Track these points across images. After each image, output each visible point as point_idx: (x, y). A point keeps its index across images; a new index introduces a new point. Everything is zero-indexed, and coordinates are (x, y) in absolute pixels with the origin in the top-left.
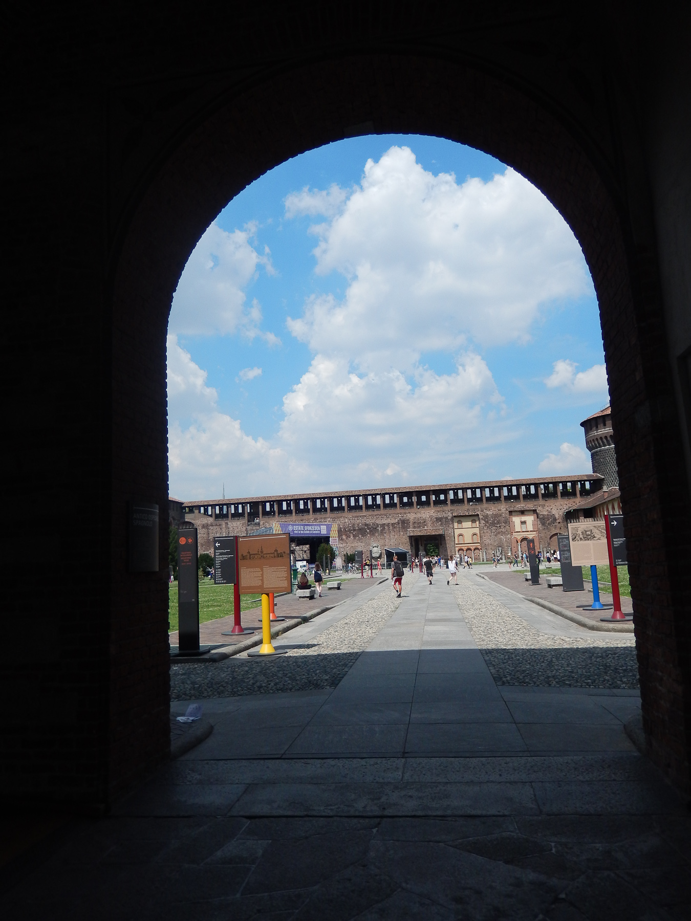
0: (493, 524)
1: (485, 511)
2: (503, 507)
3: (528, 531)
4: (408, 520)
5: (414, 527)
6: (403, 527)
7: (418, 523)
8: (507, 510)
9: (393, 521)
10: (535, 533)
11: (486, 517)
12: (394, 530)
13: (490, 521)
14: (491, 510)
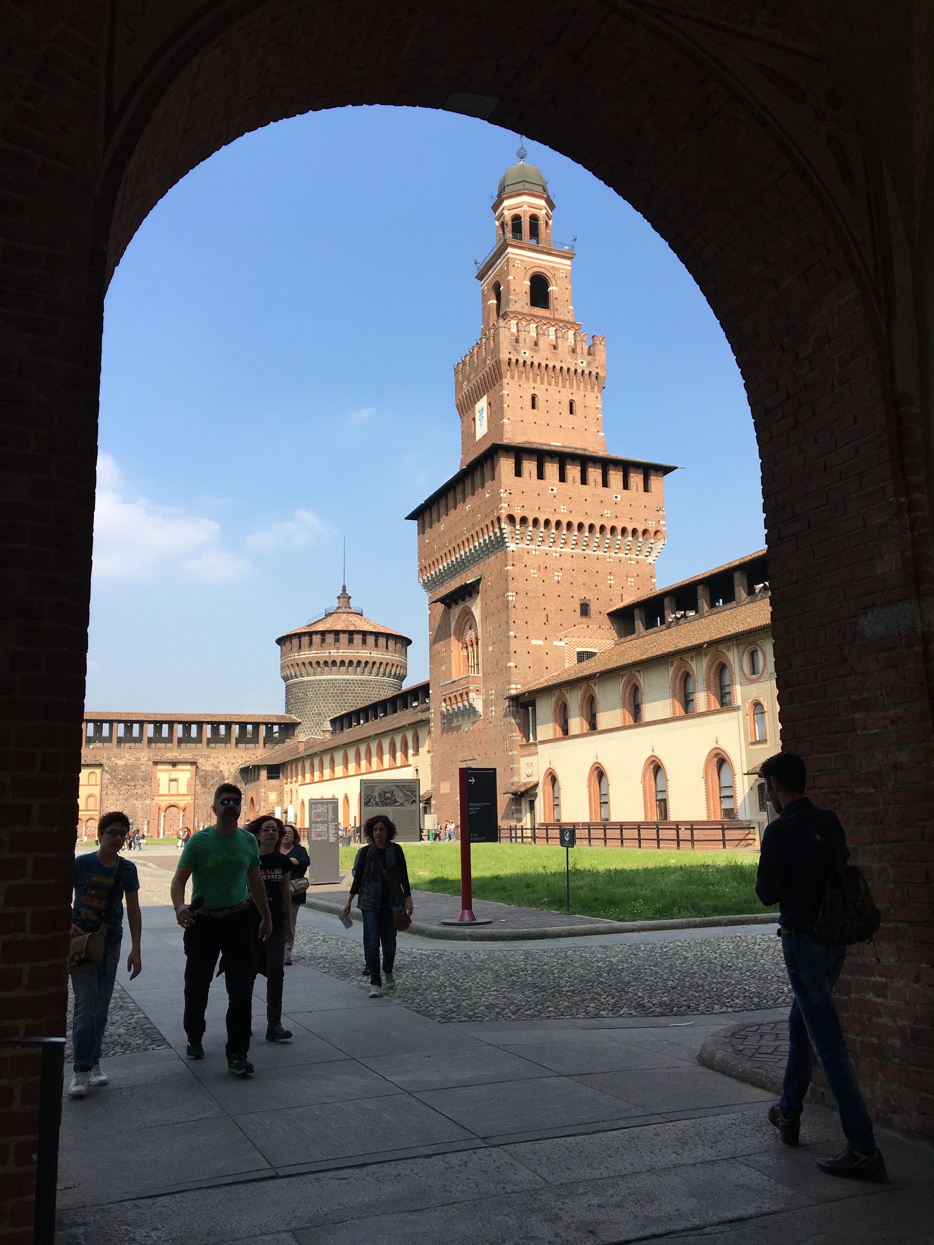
0: (124, 781)
1: (113, 759)
2: (144, 756)
3: (179, 795)
8: (149, 760)
10: (189, 798)
11: (114, 769)
13: (120, 777)
14: (124, 759)
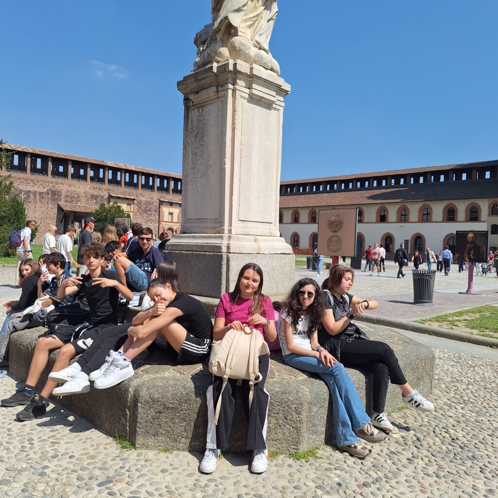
0: (145, 211)
1: (139, 196)
2: (156, 196)
3: (173, 222)
4: (60, 192)
5: (66, 201)
6: (53, 199)
7: (71, 198)
8: (158, 199)
9: (41, 190)
10: (178, 224)
11: (140, 202)
12: (41, 201)
13: (143, 208)
14: (145, 197)
